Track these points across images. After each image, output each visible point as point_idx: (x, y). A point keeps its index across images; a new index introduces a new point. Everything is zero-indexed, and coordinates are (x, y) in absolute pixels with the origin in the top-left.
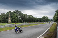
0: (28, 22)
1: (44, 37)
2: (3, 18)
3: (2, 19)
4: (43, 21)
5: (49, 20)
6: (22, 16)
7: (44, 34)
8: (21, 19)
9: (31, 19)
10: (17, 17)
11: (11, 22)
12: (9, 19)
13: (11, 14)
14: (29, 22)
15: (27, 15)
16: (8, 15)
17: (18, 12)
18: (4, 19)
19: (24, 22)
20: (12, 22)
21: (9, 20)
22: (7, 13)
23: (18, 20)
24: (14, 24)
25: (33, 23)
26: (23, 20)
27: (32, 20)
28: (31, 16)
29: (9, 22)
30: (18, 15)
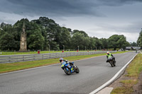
0: (72, 49)
1: (112, 88)
2: (7, 36)
3: (4, 39)
4: (111, 47)
5: (128, 44)
6: (59, 31)
7: (113, 81)
8: (54, 41)
9: (82, 40)
10: (43, 34)
11: (28, 48)
12: (23, 39)
13: (26, 26)
14: (77, 49)
15: (70, 30)
16: (19, 30)
17: (46, 21)
18: (9, 39)
19: (61, 48)
20: (30, 48)
21: (23, 44)
22: (16, 24)
23: (45, 44)
24: (35, 53)
25: (85, 52)
26: (60, 44)
27: (84, 45)
28: (80, 32)
29: (21, 47)
30: (47, 30)
